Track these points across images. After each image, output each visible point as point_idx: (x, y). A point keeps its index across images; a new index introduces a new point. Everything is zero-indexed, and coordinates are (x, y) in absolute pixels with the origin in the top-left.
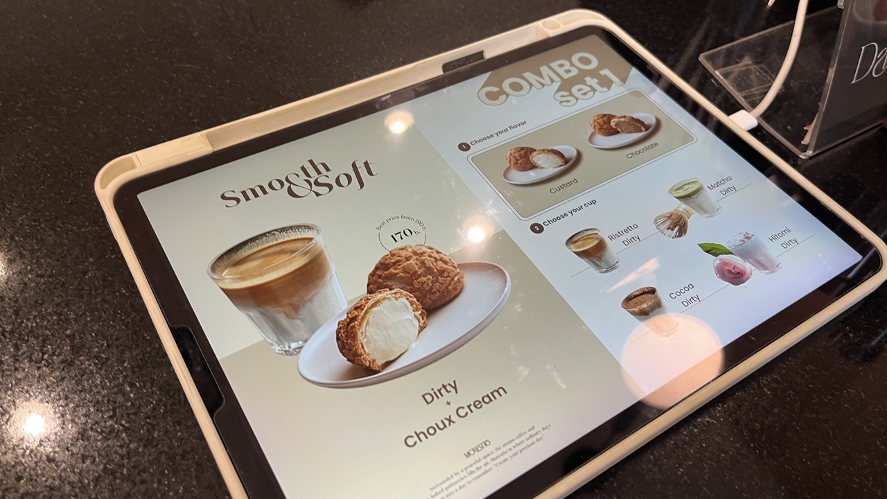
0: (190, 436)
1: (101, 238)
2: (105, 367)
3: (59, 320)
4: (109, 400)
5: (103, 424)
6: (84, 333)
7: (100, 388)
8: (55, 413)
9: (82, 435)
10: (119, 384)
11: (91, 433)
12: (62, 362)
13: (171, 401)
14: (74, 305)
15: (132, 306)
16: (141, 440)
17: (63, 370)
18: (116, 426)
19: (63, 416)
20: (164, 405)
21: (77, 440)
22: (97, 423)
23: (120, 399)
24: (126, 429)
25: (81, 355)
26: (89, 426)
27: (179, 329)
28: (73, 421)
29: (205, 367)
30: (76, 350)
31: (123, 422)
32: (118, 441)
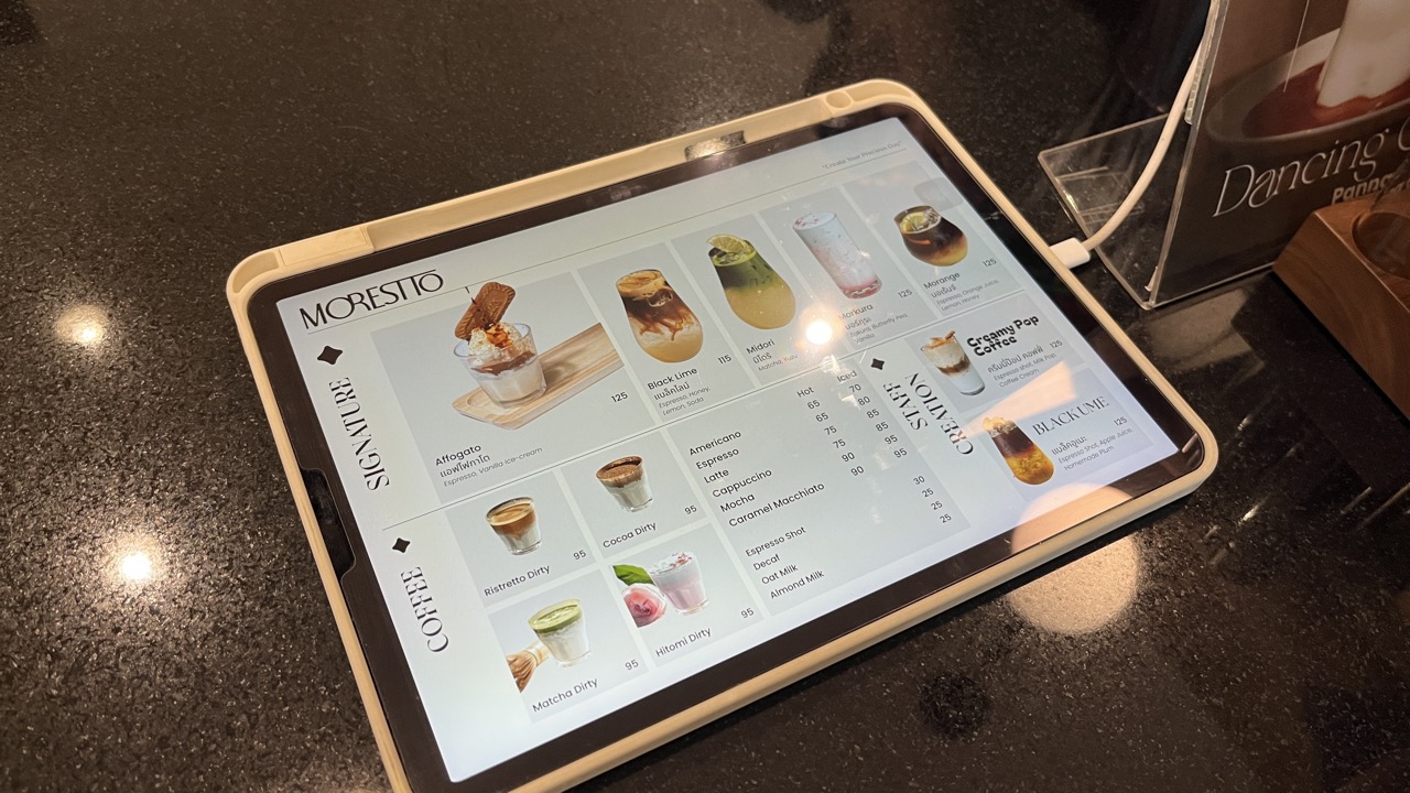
0: (314, 598)
1: (230, 351)
2: (223, 510)
3: (174, 449)
4: (225, 548)
5: (216, 575)
6: (202, 467)
7: (216, 533)
8: (164, 558)
9: (192, 586)
10: (238, 531)
11: (201, 584)
12: (176, 499)
13: (295, 557)
14: (193, 431)
15: (261, 440)
16: (258, 598)
17: (175, 508)
18: (231, 580)
19: (171, 563)
20: (288, 560)
21: (186, 592)
22: (210, 574)
23: (238, 549)
24: (243, 584)
25: (197, 494)
26: (201, 577)
27: (311, 472)
28: (183, 569)
29: (337, 520)
30: (192, 487)
31: (239, 576)
32: (232, 596)
